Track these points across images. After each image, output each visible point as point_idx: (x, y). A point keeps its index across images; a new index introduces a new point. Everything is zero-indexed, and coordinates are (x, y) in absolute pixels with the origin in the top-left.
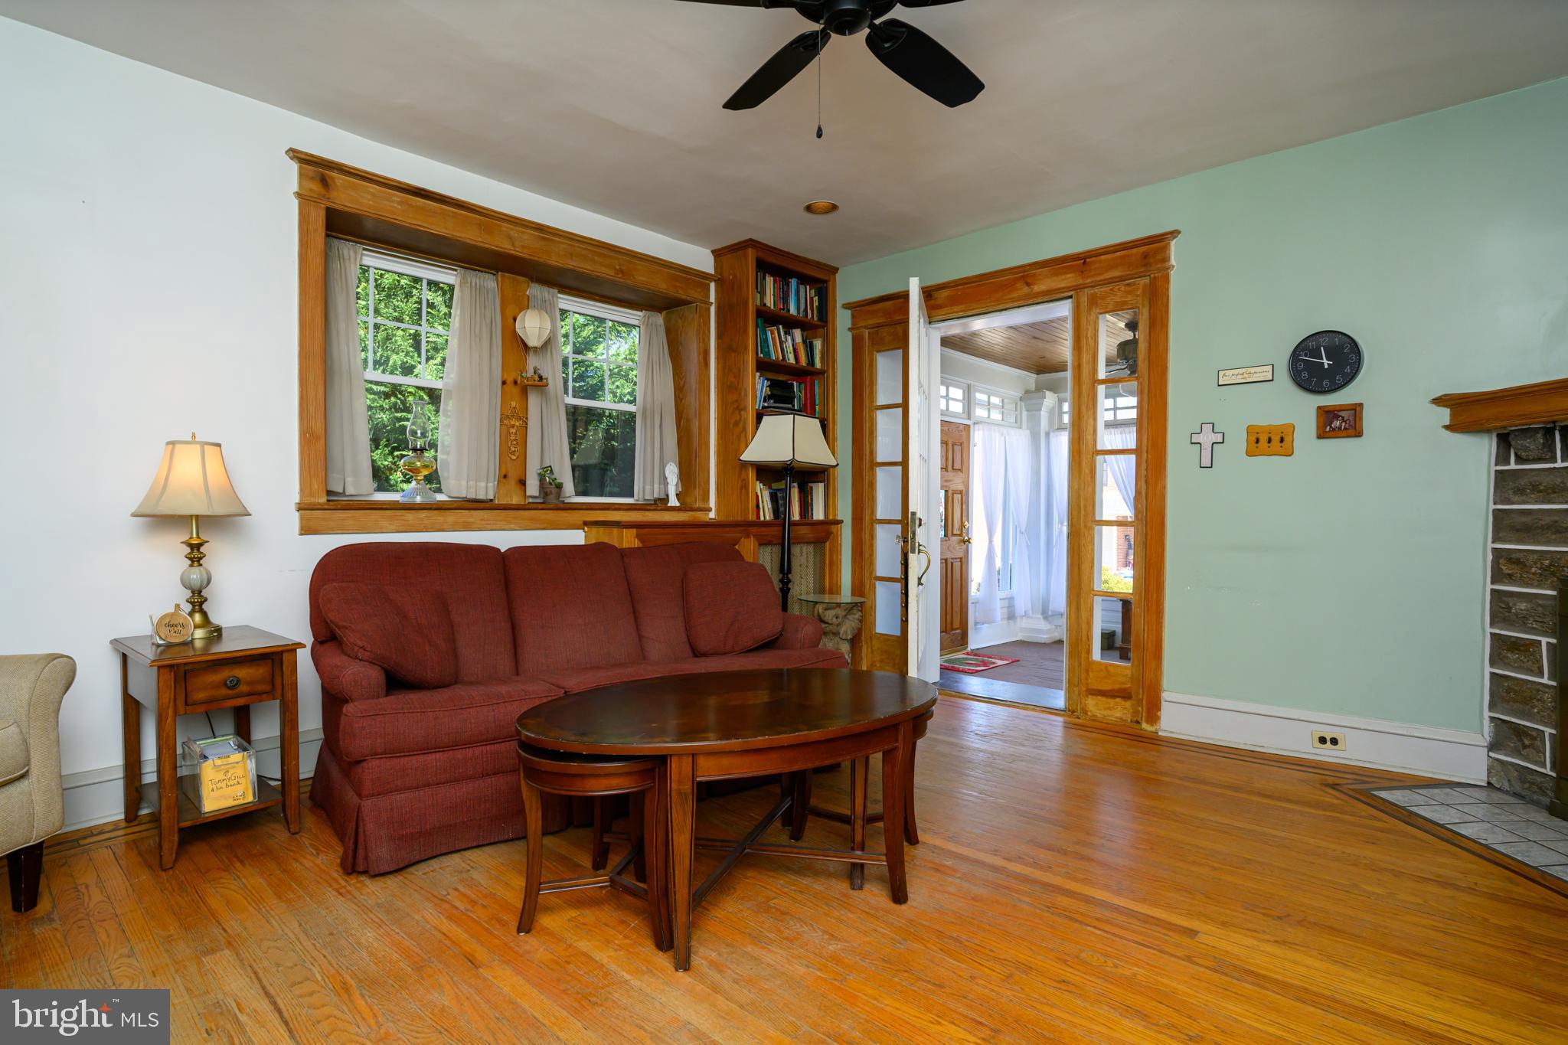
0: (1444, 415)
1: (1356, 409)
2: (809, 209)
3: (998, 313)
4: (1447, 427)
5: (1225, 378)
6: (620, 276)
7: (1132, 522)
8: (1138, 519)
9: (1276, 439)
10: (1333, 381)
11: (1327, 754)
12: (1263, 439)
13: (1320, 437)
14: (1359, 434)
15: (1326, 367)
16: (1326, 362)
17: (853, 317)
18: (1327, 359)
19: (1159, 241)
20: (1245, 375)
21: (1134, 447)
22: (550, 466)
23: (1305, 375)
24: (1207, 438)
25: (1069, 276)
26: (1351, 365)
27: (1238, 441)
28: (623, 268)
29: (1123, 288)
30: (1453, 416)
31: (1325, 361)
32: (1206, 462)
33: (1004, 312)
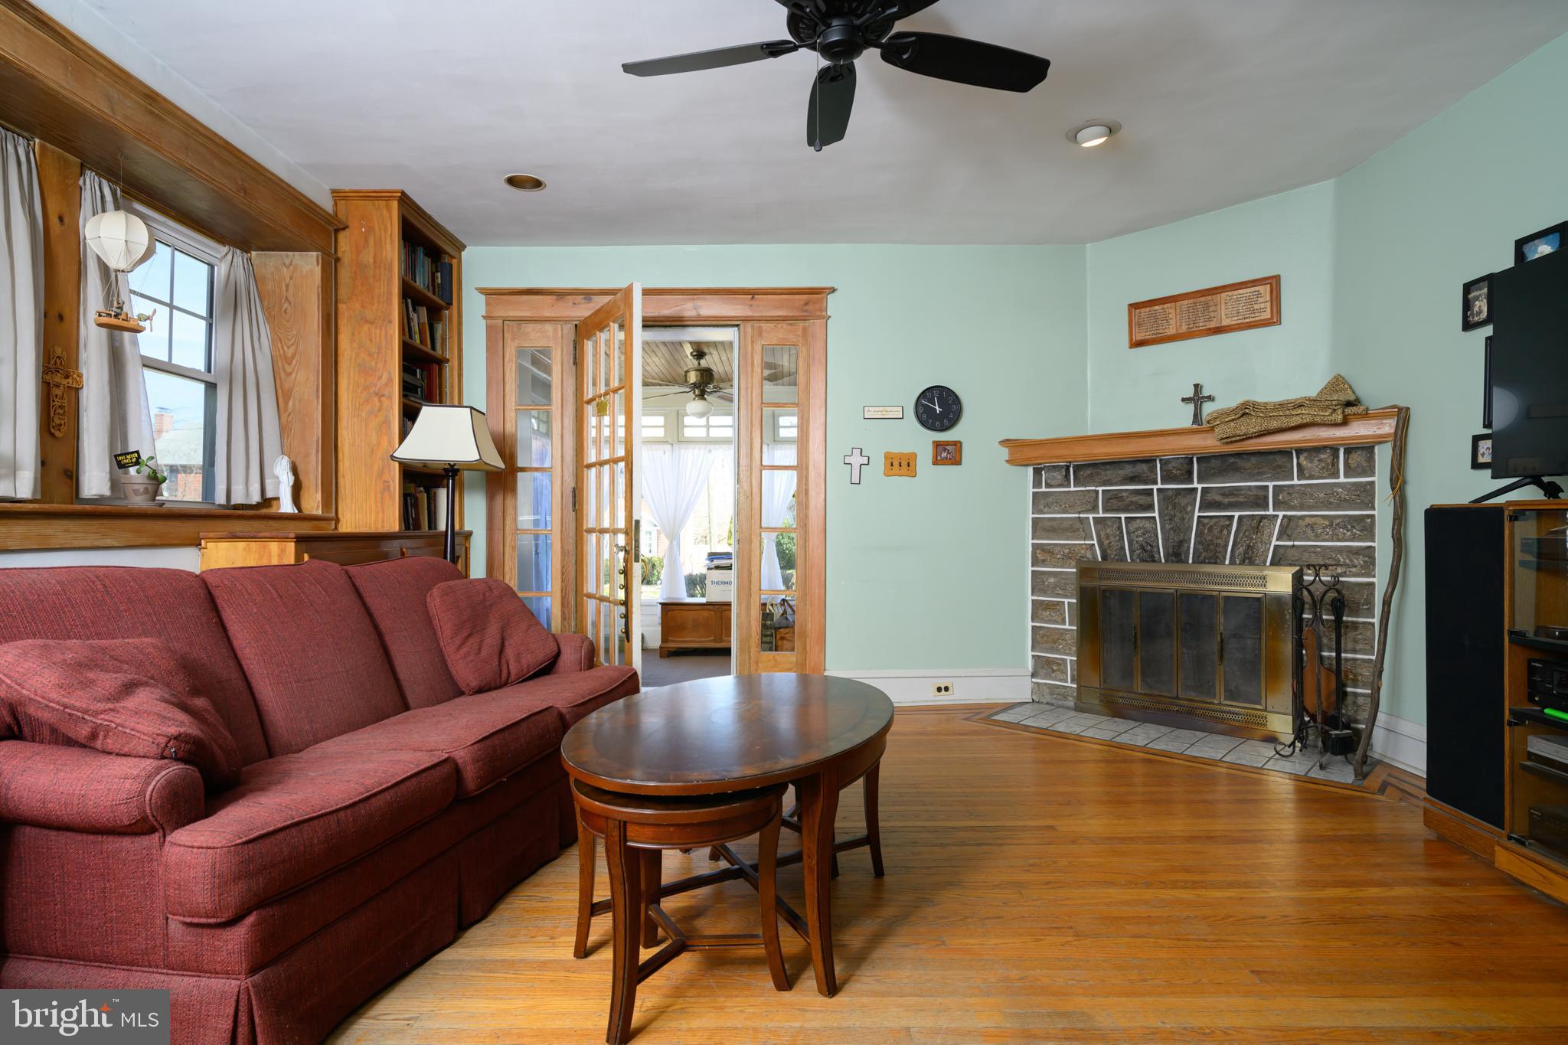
0: (1005, 453)
1: (958, 445)
2: (512, 181)
3: (663, 329)
4: (1008, 461)
5: (869, 413)
6: (242, 195)
7: (796, 528)
8: (800, 526)
9: (904, 464)
10: (942, 424)
11: (944, 699)
12: (896, 464)
13: (935, 463)
14: (958, 463)
15: (938, 412)
16: (938, 410)
17: (488, 304)
18: (939, 407)
19: (817, 293)
20: (885, 413)
21: (796, 464)
22: (137, 452)
23: (924, 417)
24: (857, 460)
25: (738, 307)
26: (954, 413)
27: (879, 463)
28: (246, 185)
29: (785, 327)
30: (1011, 454)
31: (937, 408)
32: (856, 479)
33: (668, 329)
